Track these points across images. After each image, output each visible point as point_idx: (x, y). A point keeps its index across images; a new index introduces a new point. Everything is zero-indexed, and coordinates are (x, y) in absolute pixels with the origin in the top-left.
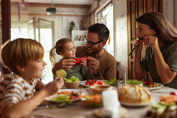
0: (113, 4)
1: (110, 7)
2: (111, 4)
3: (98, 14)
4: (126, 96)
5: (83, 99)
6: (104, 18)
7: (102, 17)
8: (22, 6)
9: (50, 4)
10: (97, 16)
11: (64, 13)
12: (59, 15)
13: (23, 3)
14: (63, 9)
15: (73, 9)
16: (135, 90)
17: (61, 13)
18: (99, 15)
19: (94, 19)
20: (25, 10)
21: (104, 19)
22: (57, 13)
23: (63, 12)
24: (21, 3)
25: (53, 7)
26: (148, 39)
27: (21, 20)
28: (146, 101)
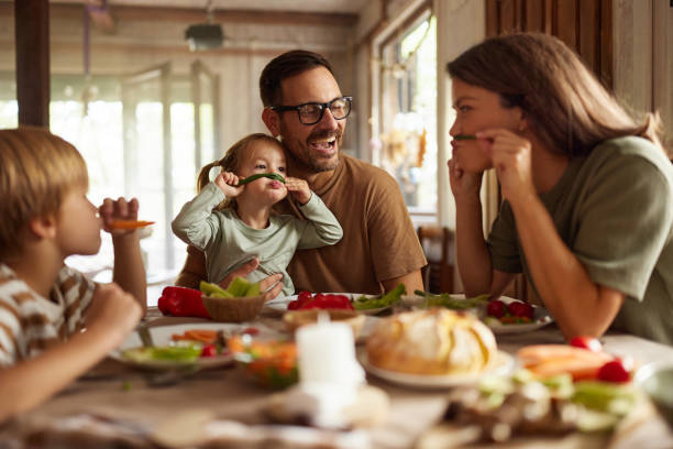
0: (436, 9)
1: (426, 23)
2: (427, 13)
3: (383, 46)
4: (401, 347)
5: (244, 358)
6: (402, 62)
7: (396, 59)
8: (100, 17)
9: (202, 12)
10: (381, 57)
11: (255, 46)
12: (236, 52)
13: (104, 6)
14: (255, 29)
15: (293, 29)
16: (435, 329)
17: (242, 44)
18: (388, 51)
19: (369, 66)
20: (111, 32)
21: (403, 68)
22: (227, 44)
23: (253, 39)
24: (95, 7)
25: (212, 20)
26: (491, 140)
27: (93, 70)
28: (469, 368)
